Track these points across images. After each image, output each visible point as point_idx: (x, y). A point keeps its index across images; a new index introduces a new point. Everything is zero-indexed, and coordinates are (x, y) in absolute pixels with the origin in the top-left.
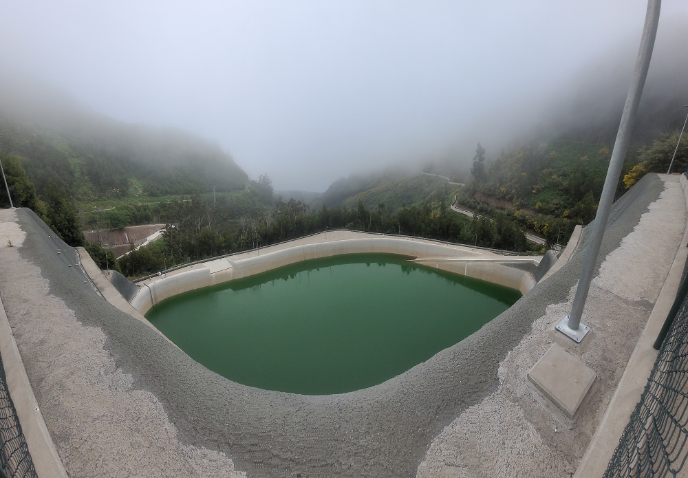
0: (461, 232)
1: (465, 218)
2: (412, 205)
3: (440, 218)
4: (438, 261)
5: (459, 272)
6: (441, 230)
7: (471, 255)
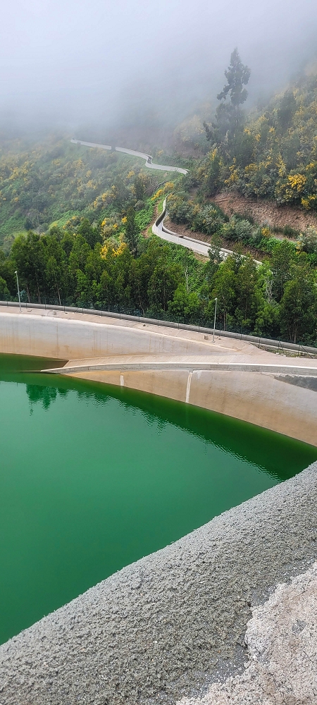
0: (178, 294)
1: (188, 258)
2: (54, 225)
3: (125, 257)
4: (123, 368)
5: (172, 395)
6: (128, 288)
7: (201, 351)
